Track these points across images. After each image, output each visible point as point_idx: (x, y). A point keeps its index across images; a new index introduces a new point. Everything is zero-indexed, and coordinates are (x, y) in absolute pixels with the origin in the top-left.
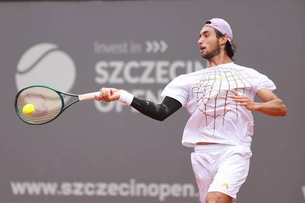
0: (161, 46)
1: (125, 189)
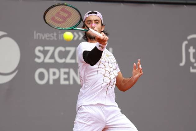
0: (79, 36)
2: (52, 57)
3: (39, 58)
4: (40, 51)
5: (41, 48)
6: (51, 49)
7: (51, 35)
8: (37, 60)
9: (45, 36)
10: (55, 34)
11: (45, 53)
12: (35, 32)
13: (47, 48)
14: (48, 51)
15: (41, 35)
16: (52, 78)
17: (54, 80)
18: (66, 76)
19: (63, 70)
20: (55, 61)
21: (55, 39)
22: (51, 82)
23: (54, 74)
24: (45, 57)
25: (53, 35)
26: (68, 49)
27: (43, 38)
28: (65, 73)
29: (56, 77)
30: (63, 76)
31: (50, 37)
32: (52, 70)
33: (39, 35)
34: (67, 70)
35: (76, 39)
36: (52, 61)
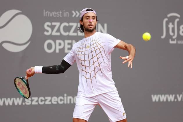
1: (61, 100)
2: (58, 31)
3: (48, 31)
4: (48, 26)
5: (49, 24)
6: (57, 24)
7: (57, 13)
8: (46, 33)
9: (53, 14)
10: (61, 12)
11: (52, 27)
12: (44, 11)
13: (54, 24)
14: (55, 26)
15: (49, 13)
16: (58, 48)
17: (60, 50)
18: (69, 46)
19: (67, 42)
20: (61, 34)
21: (61, 16)
22: (57, 51)
23: (60, 44)
24: (52, 31)
25: (59, 13)
26: (71, 24)
27: (51, 15)
28: (69, 44)
29: (62, 47)
30: (67, 46)
31: (57, 15)
32: (58, 42)
33: (47, 13)
34: (70, 41)
35: (77, 16)
36: (58, 34)
